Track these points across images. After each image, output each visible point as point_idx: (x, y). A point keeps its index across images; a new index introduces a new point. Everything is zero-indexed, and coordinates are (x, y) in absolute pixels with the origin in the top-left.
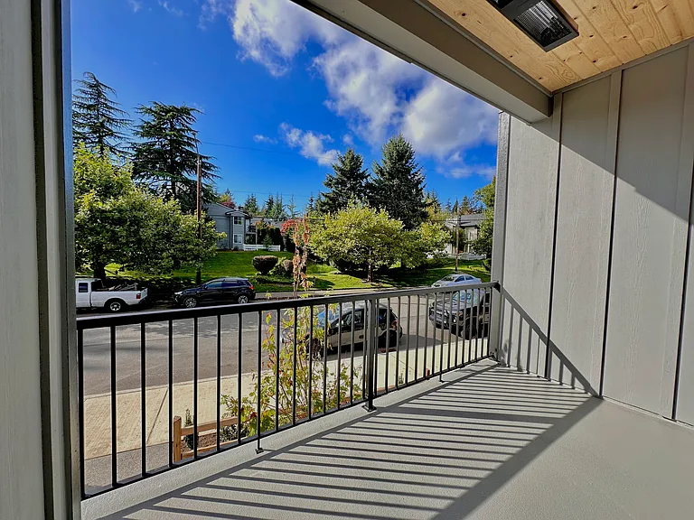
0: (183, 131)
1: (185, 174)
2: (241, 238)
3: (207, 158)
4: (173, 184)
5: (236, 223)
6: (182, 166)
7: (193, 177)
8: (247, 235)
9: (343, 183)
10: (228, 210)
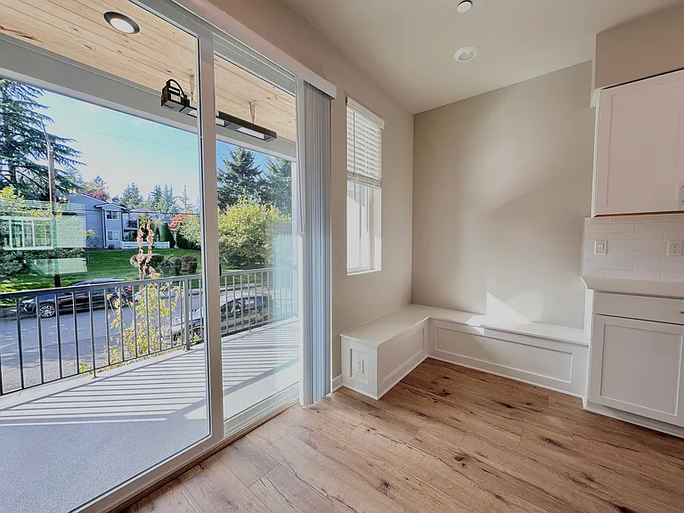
0: (24, 103)
1: (30, 158)
2: (117, 234)
3: (63, 139)
4: (13, 168)
5: (109, 217)
6: (25, 147)
7: (42, 162)
8: (125, 231)
9: (235, 178)
10: (98, 202)
